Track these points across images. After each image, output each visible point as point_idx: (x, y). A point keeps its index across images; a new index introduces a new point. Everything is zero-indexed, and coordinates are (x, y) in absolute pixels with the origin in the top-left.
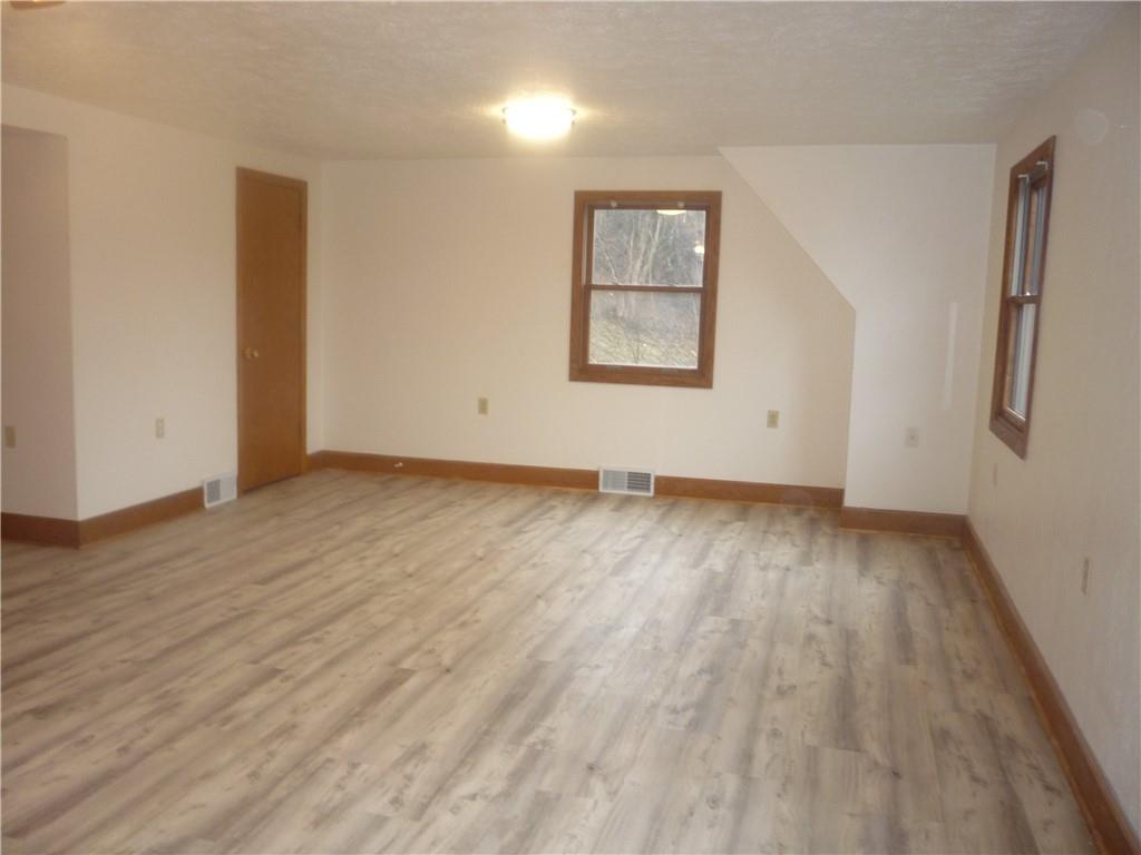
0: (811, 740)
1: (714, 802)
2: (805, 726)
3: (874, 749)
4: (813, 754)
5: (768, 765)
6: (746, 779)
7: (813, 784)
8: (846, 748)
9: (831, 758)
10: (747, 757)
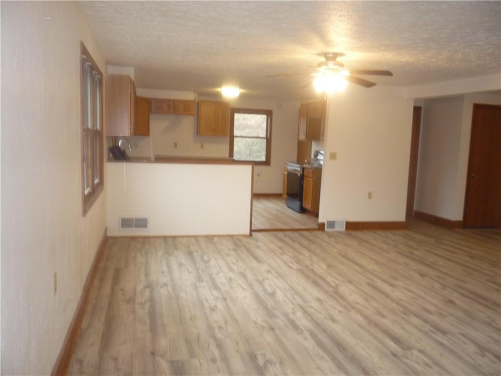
0: (195, 362)
1: (220, 328)
2: (201, 370)
3: (164, 365)
4: (192, 355)
5: (209, 345)
6: (215, 338)
7: (187, 341)
8: (177, 362)
9: (183, 354)
10: (220, 346)
